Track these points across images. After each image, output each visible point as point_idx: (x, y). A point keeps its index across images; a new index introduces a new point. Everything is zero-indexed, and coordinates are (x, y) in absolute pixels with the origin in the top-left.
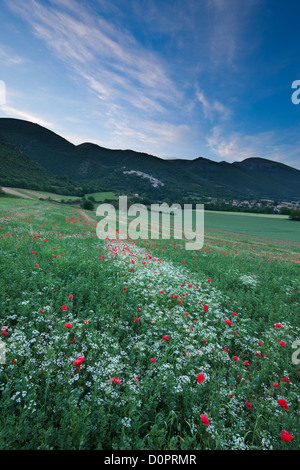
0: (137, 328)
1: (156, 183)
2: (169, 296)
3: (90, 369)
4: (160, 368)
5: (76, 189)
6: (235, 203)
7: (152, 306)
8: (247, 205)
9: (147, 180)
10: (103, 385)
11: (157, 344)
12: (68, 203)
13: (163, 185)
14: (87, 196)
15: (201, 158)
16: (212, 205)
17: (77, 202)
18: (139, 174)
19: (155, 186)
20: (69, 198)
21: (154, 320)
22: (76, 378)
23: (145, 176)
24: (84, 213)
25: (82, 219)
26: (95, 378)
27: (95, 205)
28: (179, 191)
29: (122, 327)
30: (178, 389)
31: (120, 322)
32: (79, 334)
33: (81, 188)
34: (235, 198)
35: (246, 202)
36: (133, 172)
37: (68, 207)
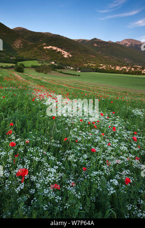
0: (66, 145)
1: (66, 54)
2: (87, 123)
3: (34, 178)
4: (92, 175)
5: (11, 58)
6: (118, 68)
7: (76, 129)
8: (125, 69)
9: (59, 52)
10: (46, 191)
11: (85, 156)
12: (5, 68)
13: (70, 56)
14: (19, 63)
15: (95, 39)
16: (103, 69)
17: (12, 67)
18: (55, 48)
19: (65, 56)
20: (6, 64)
21: (79, 139)
22: (22, 186)
23: (59, 50)
24: (16, 74)
25: (16, 79)
26: (38, 186)
27: (24, 69)
28: (81, 60)
29: (54, 145)
30: (112, 191)
31: (53, 141)
32: (21, 150)
33: (14, 58)
34: (118, 65)
35: (125, 68)
36: (50, 47)
37: (6, 70)
